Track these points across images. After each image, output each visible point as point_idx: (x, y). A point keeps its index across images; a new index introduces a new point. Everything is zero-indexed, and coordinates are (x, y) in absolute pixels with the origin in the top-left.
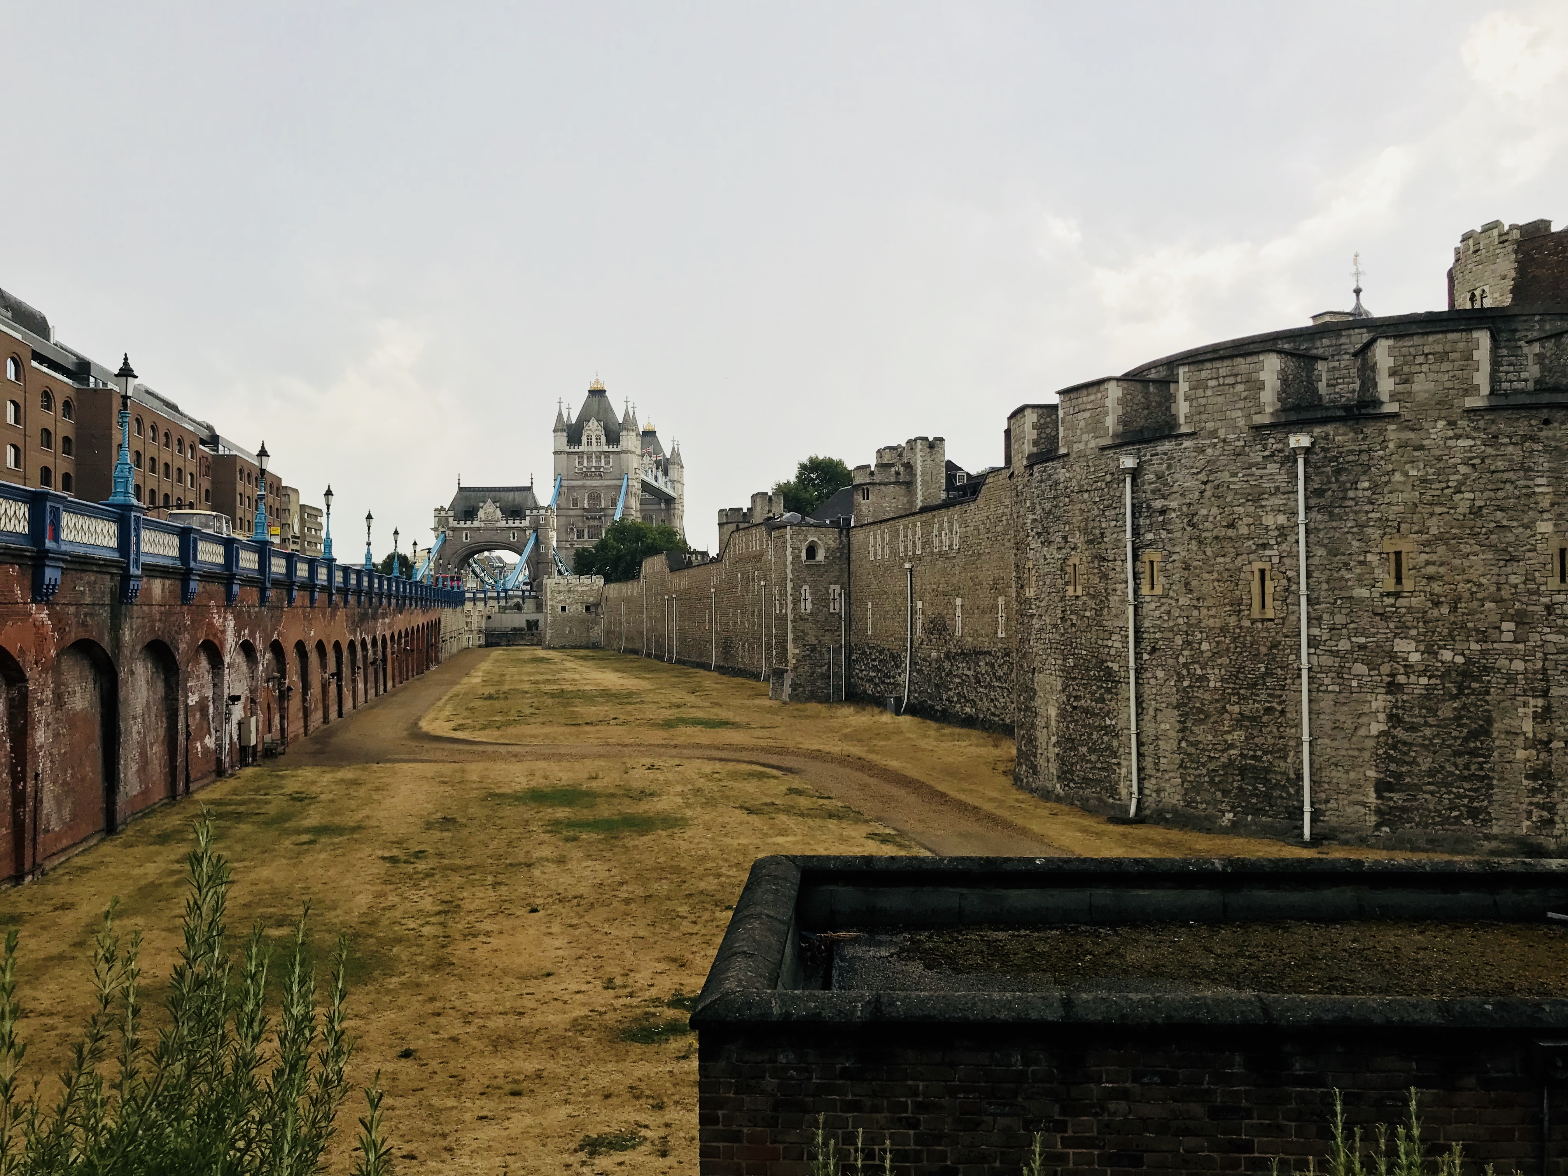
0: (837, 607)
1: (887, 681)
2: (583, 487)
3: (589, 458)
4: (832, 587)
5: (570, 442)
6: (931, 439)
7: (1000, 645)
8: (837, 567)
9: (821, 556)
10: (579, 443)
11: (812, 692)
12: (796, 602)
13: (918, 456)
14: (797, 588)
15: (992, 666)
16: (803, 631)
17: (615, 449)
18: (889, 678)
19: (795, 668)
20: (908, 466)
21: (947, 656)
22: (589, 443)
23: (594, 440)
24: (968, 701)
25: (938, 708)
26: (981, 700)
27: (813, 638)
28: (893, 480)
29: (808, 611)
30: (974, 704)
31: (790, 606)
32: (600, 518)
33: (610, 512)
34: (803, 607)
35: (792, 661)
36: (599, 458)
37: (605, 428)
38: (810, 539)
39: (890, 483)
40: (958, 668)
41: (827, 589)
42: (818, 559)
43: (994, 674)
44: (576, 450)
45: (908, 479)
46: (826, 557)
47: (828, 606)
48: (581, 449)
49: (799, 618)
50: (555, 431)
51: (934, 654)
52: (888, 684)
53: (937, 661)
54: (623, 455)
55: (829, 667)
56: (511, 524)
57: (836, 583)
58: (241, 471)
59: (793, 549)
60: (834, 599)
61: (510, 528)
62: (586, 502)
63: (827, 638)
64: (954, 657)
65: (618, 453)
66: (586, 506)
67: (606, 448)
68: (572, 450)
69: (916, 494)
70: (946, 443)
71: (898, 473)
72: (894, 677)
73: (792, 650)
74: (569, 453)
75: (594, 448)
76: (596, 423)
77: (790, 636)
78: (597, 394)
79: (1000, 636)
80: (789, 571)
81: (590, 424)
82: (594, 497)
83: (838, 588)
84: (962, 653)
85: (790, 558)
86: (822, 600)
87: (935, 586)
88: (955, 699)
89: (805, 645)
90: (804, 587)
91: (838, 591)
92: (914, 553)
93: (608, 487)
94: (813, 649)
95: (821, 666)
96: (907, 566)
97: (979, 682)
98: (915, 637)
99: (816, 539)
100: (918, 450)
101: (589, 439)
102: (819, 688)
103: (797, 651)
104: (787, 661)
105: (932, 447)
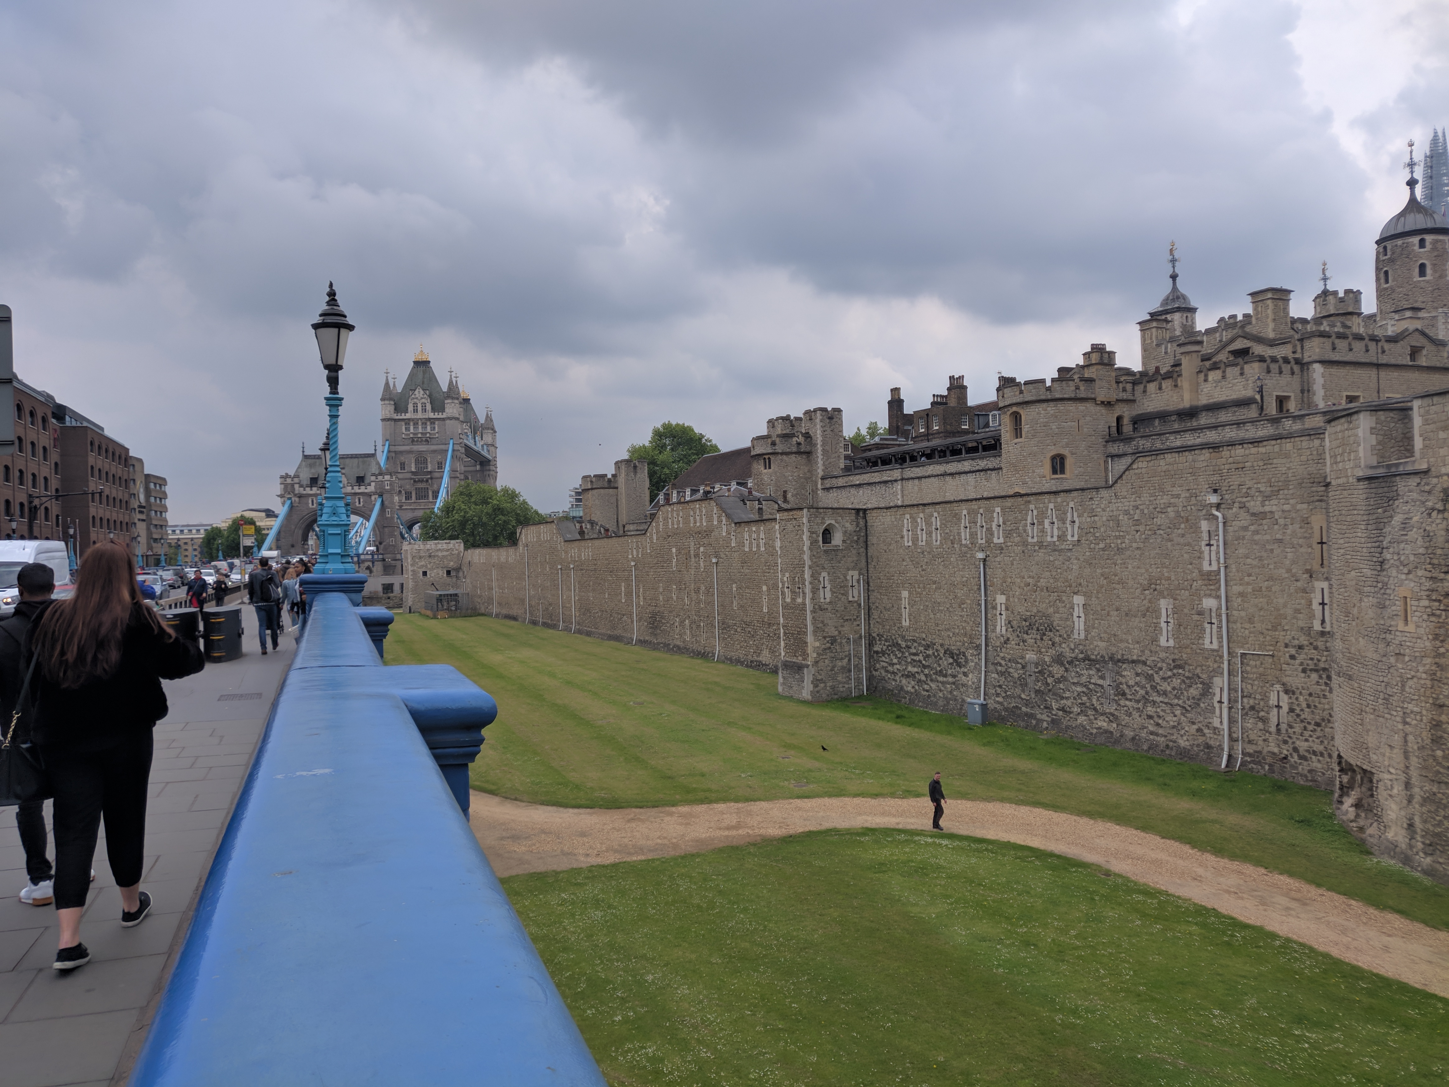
0: (856, 594)
1: (941, 679)
2: (410, 452)
3: (416, 424)
4: (851, 573)
5: (397, 410)
6: (829, 409)
7: (1163, 655)
8: (854, 552)
9: (837, 539)
10: (406, 411)
11: (833, 688)
12: (815, 591)
13: (818, 426)
14: (815, 576)
15: (1150, 678)
16: (822, 622)
17: (440, 416)
18: (945, 676)
19: (816, 662)
20: (807, 436)
21: (1059, 660)
22: (415, 411)
23: (420, 408)
24: (1102, 715)
25: (1044, 717)
26: (1130, 715)
27: (833, 629)
28: (794, 449)
29: (828, 600)
30: (1113, 717)
31: (809, 595)
32: (427, 481)
33: (436, 475)
34: (822, 596)
35: (812, 655)
36: (424, 424)
37: (430, 396)
38: (828, 522)
39: (792, 453)
40: (1080, 675)
41: (845, 577)
42: (834, 543)
43: (1154, 688)
44: (403, 417)
45: (808, 449)
46: (844, 542)
47: (846, 594)
48: (408, 416)
49: (818, 609)
50: (383, 399)
51: (1030, 656)
52: (943, 683)
53: (1037, 665)
54: (448, 422)
55: (850, 660)
56: (356, 489)
57: (854, 569)
58: (92, 444)
59: (812, 533)
60: (852, 586)
61: (355, 494)
62: (413, 465)
63: (846, 629)
64: (1070, 663)
65: (444, 419)
66: (413, 470)
67: (432, 415)
68: (399, 417)
69: (816, 463)
70: (844, 414)
71: (799, 444)
72: (954, 676)
73: (812, 642)
74: (395, 420)
75: (420, 415)
76: (422, 392)
77: (810, 628)
78: (422, 365)
79: (1163, 642)
80: (806, 557)
81: (416, 392)
82: (421, 460)
83: (855, 574)
84: (1087, 658)
85: (807, 543)
86: (840, 588)
87: (1030, 580)
88: (1076, 709)
89: (825, 637)
90: (824, 574)
91: (856, 577)
92: (989, 541)
93: (434, 451)
94: (833, 641)
95: (842, 659)
96: (980, 555)
97: (1124, 694)
98: (991, 635)
99: (833, 522)
100: (818, 421)
101: (415, 405)
102: (840, 683)
103: (817, 644)
104: (805, 655)
105: (831, 418)
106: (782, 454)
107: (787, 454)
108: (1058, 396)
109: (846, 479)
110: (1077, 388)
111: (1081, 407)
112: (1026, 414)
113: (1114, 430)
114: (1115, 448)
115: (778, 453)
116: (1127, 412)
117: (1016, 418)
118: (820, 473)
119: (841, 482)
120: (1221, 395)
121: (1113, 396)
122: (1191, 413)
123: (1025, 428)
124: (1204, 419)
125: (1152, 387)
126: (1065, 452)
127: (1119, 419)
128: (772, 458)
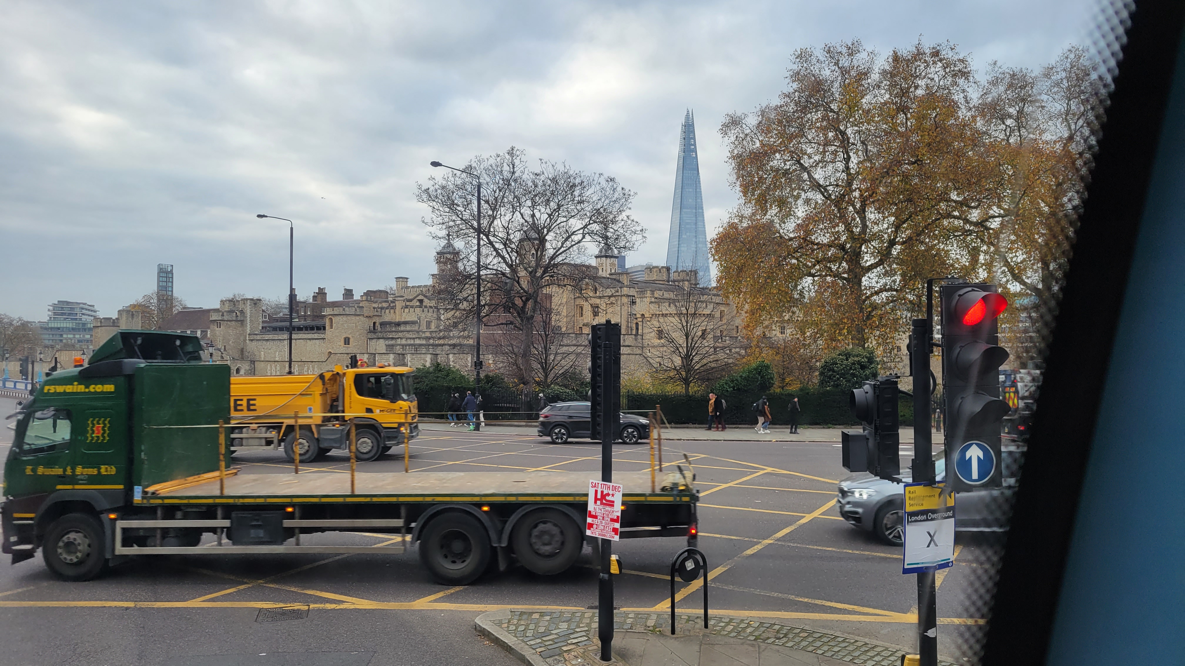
6: (255, 299)
13: (248, 307)
39: (233, 321)
45: (242, 319)
69: (246, 326)
70: (263, 301)
71: (237, 316)
100: (248, 305)
105: (255, 304)
106: (227, 321)
107: (230, 321)
108: (348, 313)
109: (262, 336)
110: (356, 310)
111: (357, 318)
112: (334, 319)
113: (372, 328)
114: (371, 335)
115: (224, 320)
116: (378, 321)
117: (331, 320)
118: (248, 332)
119: (258, 337)
120: (408, 319)
121: (371, 314)
122: (398, 324)
123: (334, 325)
124: (402, 328)
125: (387, 311)
126: (350, 336)
127: (374, 323)
128: (222, 322)
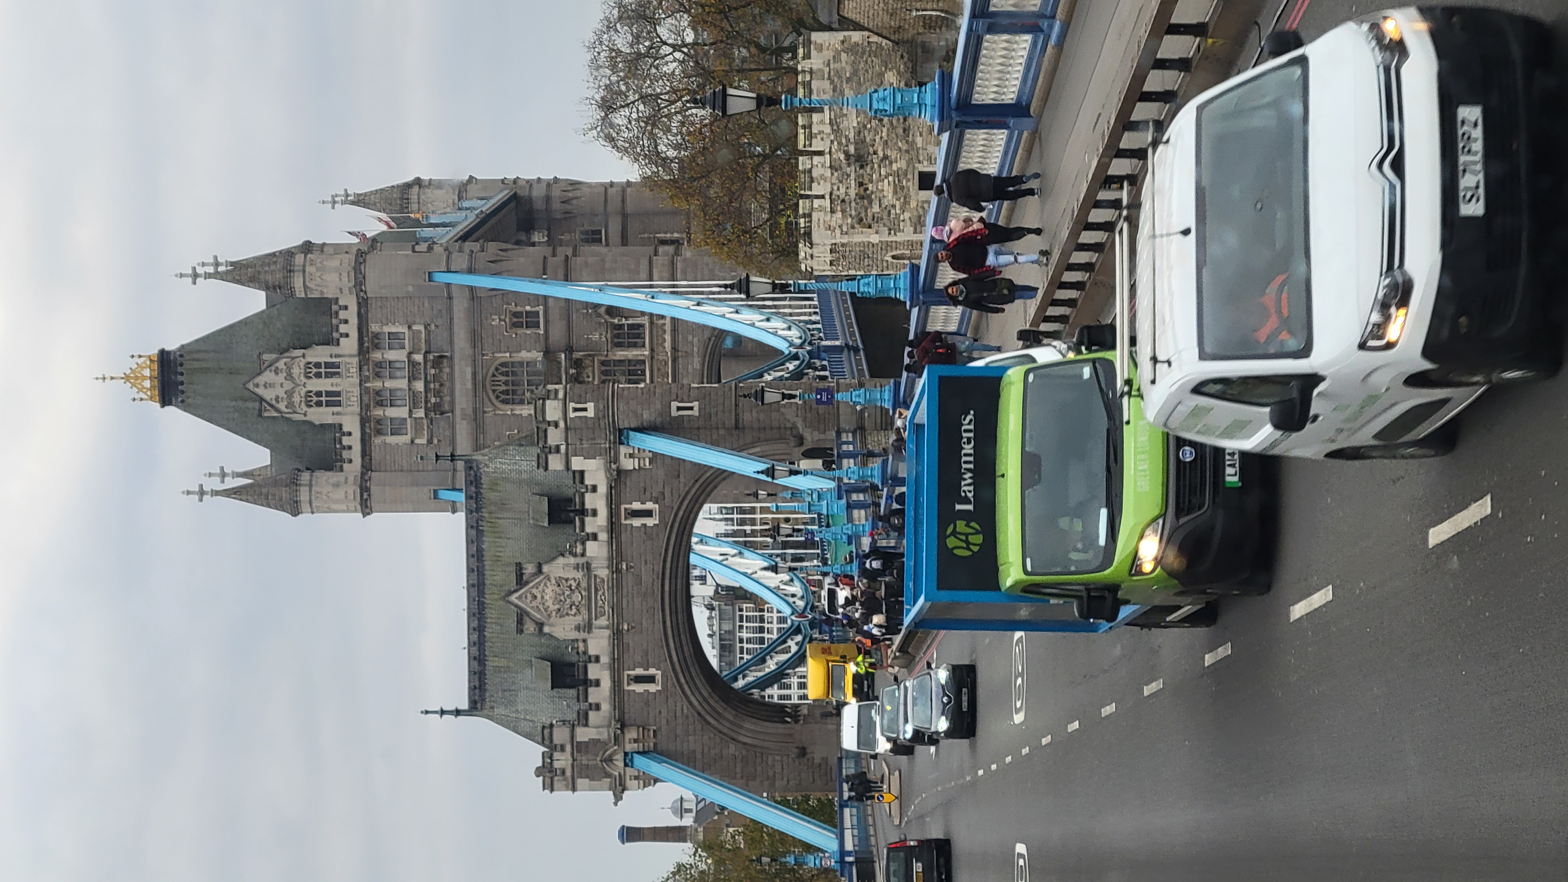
3: (380, 399)
5: (330, 461)
10: (336, 430)
17: (352, 314)
22: (333, 399)
23: (324, 385)
33: (557, 334)
36: (381, 369)
37: (283, 349)
44: (354, 441)
48: (351, 424)
50: (294, 510)
54: (371, 288)
61: (611, 527)
65: (363, 304)
67: (349, 345)
68: (356, 454)
74: (367, 467)
75: (348, 384)
76: (268, 376)
78: (171, 378)
81: (268, 395)
93: (475, 339)
101: (316, 399)
